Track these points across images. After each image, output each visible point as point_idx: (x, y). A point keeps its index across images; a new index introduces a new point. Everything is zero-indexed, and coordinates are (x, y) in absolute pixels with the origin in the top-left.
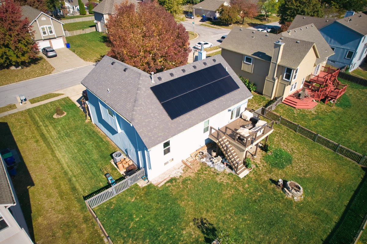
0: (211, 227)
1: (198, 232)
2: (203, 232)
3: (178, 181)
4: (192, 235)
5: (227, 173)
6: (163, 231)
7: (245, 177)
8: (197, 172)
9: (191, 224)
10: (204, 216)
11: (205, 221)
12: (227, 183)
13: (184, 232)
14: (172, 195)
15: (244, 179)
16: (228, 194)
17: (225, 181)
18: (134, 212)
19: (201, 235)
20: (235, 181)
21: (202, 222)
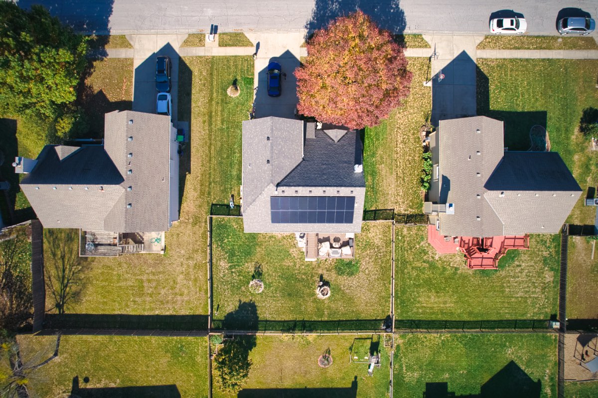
0: (261, 272)
1: (253, 269)
2: (255, 271)
4: (249, 268)
5: (302, 251)
6: (237, 256)
7: (310, 262)
9: (253, 263)
10: (263, 264)
11: (261, 267)
12: (294, 257)
13: (246, 264)
14: (257, 240)
15: (307, 262)
16: (288, 263)
17: (294, 255)
18: (231, 234)
19: (253, 272)
20: (300, 259)
21: (259, 266)
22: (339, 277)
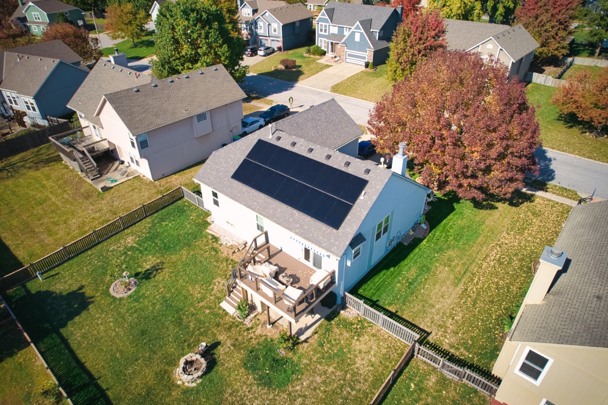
0: (152, 276)
1: (148, 267)
2: (148, 270)
3: (215, 244)
4: (146, 263)
6: (155, 242)
7: (224, 310)
8: (231, 258)
9: (158, 261)
10: (166, 270)
11: (160, 271)
12: (213, 290)
13: (150, 257)
15: (220, 308)
17: (215, 287)
18: (178, 221)
19: (144, 269)
20: (217, 298)
22: (243, 370)
